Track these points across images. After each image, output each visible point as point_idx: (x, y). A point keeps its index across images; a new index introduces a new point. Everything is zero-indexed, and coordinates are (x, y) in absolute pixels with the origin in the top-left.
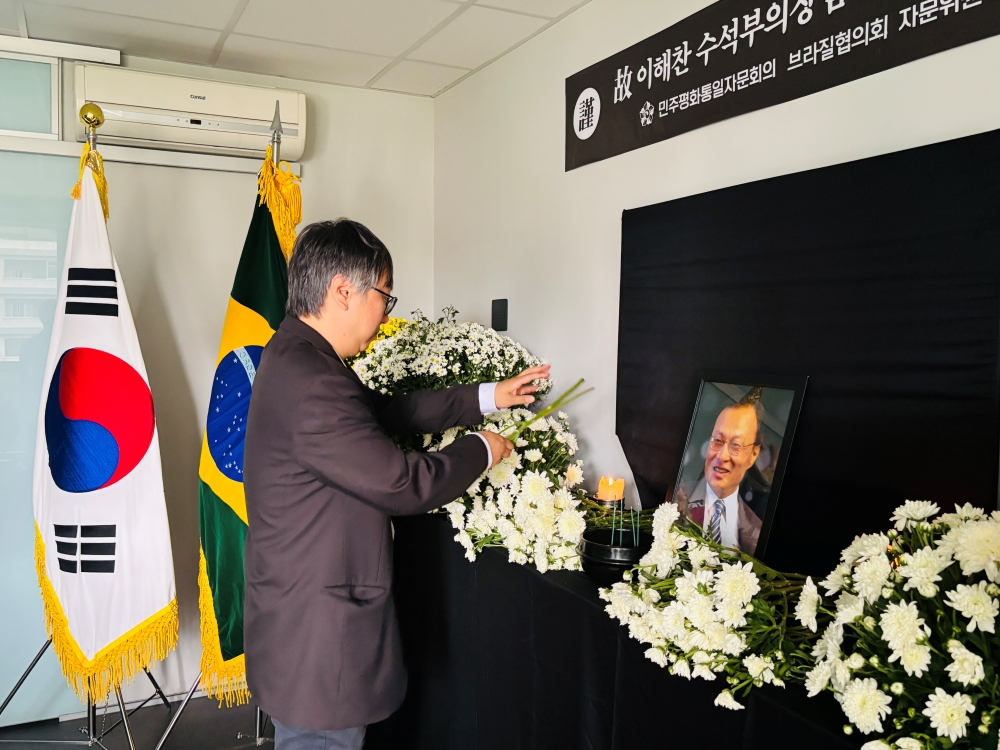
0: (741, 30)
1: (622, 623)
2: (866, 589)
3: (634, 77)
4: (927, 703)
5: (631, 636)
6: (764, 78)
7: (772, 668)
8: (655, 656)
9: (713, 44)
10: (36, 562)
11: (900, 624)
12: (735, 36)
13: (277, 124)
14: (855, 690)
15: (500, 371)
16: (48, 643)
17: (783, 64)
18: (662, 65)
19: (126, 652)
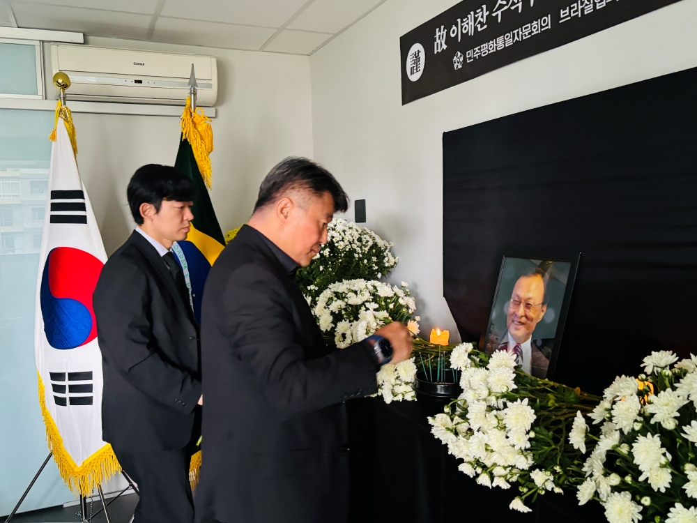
1: (443, 443)
2: (622, 422)
3: (448, 33)
4: (669, 515)
5: (449, 453)
6: (543, 30)
7: (552, 479)
8: (465, 469)
9: (504, 5)
10: (39, 399)
11: (647, 452)
13: (192, 81)
14: (614, 502)
15: (358, 253)
16: (50, 455)
17: (555, 18)
18: (468, 24)
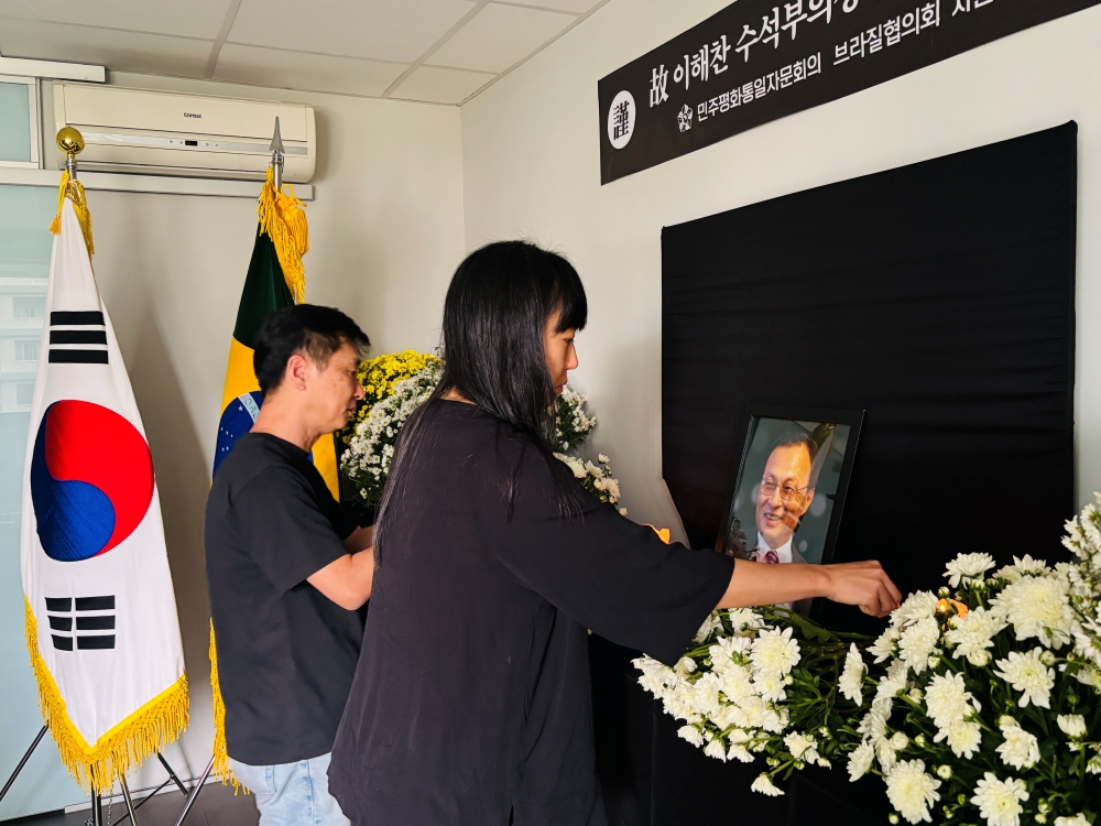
0: (783, 21)
1: (656, 697)
2: (912, 658)
3: (670, 77)
4: (976, 790)
5: (665, 712)
6: (809, 74)
7: (816, 747)
8: (688, 734)
9: (753, 37)
10: (26, 640)
11: (946, 698)
12: (777, 28)
13: (277, 144)
14: (900, 774)
16: (44, 730)
17: (828, 58)
18: (700, 63)
19: (131, 735)
